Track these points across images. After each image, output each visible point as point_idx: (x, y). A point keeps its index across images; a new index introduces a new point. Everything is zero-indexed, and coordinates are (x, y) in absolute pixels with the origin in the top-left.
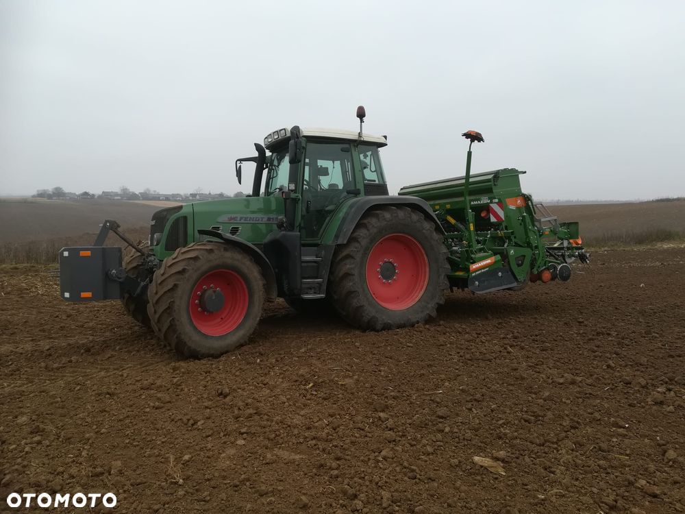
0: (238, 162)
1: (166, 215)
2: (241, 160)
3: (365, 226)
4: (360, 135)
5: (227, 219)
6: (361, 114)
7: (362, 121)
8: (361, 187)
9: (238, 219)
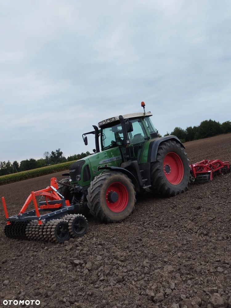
0: (84, 135)
1: (80, 166)
2: (85, 134)
3: (161, 148)
4: (144, 114)
5: (102, 162)
6: (143, 105)
7: (144, 108)
8: (149, 136)
9: (106, 161)
